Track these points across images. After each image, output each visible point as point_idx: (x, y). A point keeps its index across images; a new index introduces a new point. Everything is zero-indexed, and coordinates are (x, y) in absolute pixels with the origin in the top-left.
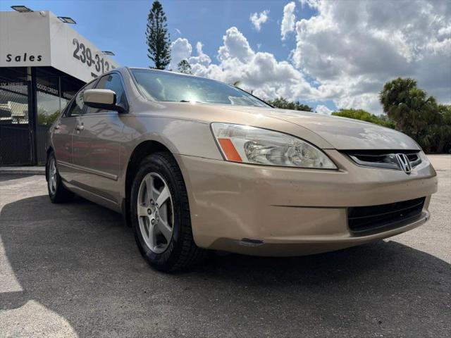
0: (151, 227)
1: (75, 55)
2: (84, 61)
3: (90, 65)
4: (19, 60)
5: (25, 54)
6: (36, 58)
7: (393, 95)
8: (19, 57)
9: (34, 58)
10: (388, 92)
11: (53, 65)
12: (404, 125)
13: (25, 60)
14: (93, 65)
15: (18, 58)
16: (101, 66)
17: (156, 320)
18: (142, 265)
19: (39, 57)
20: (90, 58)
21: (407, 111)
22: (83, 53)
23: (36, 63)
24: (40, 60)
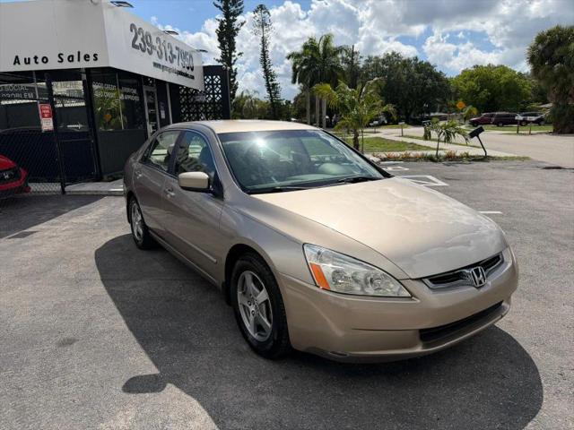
0: (252, 318)
1: (134, 46)
2: (144, 51)
3: (150, 53)
4: (73, 60)
5: (79, 53)
6: (92, 58)
7: (547, 50)
8: (72, 56)
9: (89, 57)
10: (540, 47)
11: (111, 65)
12: (560, 94)
13: (79, 60)
14: (155, 53)
15: (71, 58)
16: (163, 51)
17: (265, 411)
18: (245, 347)
19: (95, 55)
20: (150, 45)
21: (565, 75)
22: (142, 39)
23: (91, 64)
24: (96, 59)
